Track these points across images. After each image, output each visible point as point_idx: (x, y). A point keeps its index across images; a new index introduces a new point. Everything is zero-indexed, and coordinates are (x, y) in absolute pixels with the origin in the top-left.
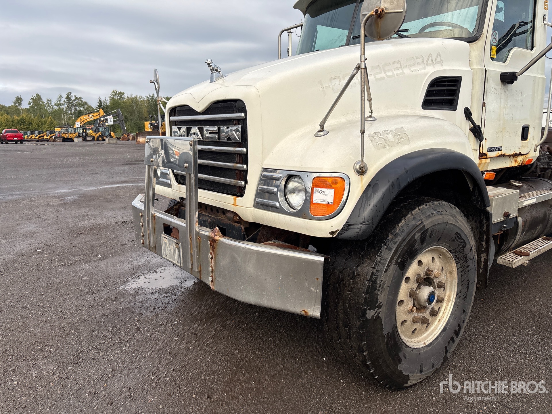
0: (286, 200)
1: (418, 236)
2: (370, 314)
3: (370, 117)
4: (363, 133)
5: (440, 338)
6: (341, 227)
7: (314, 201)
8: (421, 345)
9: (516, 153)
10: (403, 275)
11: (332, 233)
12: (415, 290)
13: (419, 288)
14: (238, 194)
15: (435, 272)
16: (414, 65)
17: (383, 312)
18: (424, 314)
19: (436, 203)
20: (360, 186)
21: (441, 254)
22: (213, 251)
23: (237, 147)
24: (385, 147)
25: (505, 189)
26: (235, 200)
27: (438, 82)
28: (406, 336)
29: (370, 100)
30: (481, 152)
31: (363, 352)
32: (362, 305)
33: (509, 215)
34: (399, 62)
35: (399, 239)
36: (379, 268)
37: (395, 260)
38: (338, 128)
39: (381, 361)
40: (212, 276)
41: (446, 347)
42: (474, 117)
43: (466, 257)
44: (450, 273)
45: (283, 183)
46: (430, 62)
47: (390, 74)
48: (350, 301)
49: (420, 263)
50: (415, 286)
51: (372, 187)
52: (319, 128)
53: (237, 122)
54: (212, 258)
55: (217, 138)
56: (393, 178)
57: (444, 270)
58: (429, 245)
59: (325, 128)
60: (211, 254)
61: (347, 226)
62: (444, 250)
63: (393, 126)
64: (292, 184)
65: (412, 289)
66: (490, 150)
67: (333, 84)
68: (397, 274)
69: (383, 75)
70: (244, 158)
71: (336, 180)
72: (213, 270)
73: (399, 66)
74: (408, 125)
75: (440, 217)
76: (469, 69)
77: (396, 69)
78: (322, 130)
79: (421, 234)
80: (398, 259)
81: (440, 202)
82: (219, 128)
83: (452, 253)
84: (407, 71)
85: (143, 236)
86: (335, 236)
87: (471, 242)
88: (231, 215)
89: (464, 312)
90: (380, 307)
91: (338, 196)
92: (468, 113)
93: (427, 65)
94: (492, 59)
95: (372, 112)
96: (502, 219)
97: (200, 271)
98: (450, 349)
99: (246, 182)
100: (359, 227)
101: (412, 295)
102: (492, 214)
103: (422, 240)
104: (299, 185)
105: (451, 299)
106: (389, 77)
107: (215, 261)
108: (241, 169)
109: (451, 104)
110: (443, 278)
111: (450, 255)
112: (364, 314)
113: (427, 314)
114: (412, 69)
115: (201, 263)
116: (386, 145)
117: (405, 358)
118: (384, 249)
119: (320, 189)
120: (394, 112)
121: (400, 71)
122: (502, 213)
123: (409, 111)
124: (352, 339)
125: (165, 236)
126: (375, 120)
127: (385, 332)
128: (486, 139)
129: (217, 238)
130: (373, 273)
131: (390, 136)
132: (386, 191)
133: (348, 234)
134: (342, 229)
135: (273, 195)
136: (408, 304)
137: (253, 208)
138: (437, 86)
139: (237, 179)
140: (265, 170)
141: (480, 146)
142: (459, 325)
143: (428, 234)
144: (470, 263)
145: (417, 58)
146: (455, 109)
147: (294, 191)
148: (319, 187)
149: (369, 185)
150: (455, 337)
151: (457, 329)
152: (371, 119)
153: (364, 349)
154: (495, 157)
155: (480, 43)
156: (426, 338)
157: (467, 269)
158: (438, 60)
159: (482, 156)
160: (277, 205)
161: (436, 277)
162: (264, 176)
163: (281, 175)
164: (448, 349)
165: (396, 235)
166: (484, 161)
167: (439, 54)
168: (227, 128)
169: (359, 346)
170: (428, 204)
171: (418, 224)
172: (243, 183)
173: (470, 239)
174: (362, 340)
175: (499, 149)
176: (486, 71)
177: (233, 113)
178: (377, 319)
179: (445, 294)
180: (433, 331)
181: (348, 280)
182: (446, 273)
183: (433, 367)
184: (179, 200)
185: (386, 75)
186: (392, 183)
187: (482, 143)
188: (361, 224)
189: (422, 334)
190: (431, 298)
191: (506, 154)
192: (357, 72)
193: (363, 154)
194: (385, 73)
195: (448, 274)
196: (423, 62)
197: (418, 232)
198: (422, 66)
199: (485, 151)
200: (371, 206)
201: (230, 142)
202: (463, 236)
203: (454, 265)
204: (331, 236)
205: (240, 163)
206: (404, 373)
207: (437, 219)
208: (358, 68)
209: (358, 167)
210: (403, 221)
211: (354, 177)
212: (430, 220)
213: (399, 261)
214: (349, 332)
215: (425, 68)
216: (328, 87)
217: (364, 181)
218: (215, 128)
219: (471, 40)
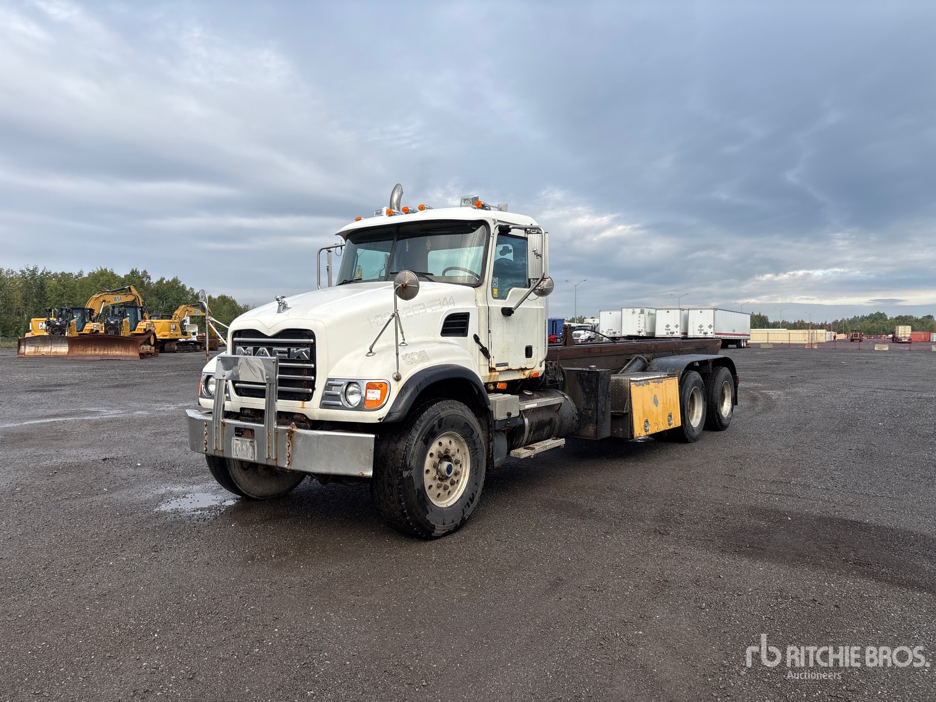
0: (347, 400)
1: (436, 422)
2: (405, 474)
3: (403, 343)
4: (397, 355)
5: (458, 502)
6: (386, 415)
7: (367, 399)
8: (445, 506)
9: (521, 368)
10: (427, 449)
11: (380, 419)
12: (437, 463)
13: (440, 462)
14: (305, 400)
15: (452, 452)
16: (434, 306)
17: (414, 473)
18: (445, 483)
19: (449, 401)
20: (397, 388)
21: (457, 439)
22: (290, 439)
23: (306, 363)
24: (412, 363)
25: (510, 395)
26: (303, 404)
27: (452, 317)
28: (433, 498)
29: (402, 333)
30: (490, 367)
31: (402, 502)
32: (400, 468)
33: (511, 414)
34: (423, 304)
35: (423, 424)
36: (411, 443)
37: (421, 437)
38: (382, 351)
39: (414, 510)
40: (288, 460)
41: (463, 509)
42: (482, 341)
43: (475, 442)
44: (465, 454)
45: (345, 387)
46: (445, 303)
47: (416, 312)
48: (392, 467)
49: (440, 444)
50: (437, 460)
51: (404, 388)
52: (369, 351)
53: (306, 345)
54: (289, 446)
55: (287, 357)
56: (417, 383)
57: (460, 451)
58: (445, 430)
59: (373, 351)
60: (288, 442)
61: (389, 414)
62: (458, 435)
63: (417, 349)
64: (351, 389)
65: (435, 462)
66: (498, 365)
67: (377, 320)
68: (422, 447)
69: (412, 313)
70: (313, 372)
71: (381, 384)
72: (290, 455)
73: (423, 306)
74: (428, 349)
75: (452, 410)
76: (475, 307)
77: (421, 309)
78: (371, 352)
79: (439, 421)
80: (423, 437)
81: (453, 401)
82: (289, 350)
83: (464, 438)
84: (429, 311)
85: (206, 444)
86: (382, 421)
87: (478, 431)
88: (299, 417)
89: (476, 484)
90: (411, 469)
91: (383, 395)
92: (476, 338)
93: (443, 305)
94: (494, 298)
95: (404, 340)
96: (506, 417)
97: (276, 459)
98: (467, 511)
99: (314, 389)
100: (397, 414)
101: (435, 466)
102: (492, 411)
103: (440, 426)
104: (356, 389)
105: (467, 474)
106: (416, 315)
107: (292, 447)
108: (309, 380)
109: (463, 332)
110: (458, 456)
111: (462, 440)
112: (402, 474)
113: (448, 483)
114: (433, 308)
115: (278, 453)
116: (413, 362)
117: (432, 511)
118: (413, 430)
119: (371, 390)
120: (420, 339)
121: (424, 310)
122: (505, 413)
123: (431, 338)
124: (394, 495)
125: (236, 438)
126: (407, 345)
127: (416, 488)
128: (493, 357)
129: (294, 430)
130: (406, 446)
131: (416, 357)
132: (413, 391)
133: (390, 419)
134: (386, 416)
135: (336, 397)
136: (433, 473)
137: (319, 409)
138: (452, 319)
139: (305, 388)
140: (329, 379)
141: (489, 362)
142: (473, 494)
143: (444, 422)
144: (478, 446)
145: (435, 301)
146: (466, 335)
147: (352, 393)
148: (371, 389)
149: (403, 388)
150: (470, 503)
151: (471, 497)
152: (404, 345)
153: (402, 500)
154: (503, 371)
155: (483, 287)
156: (448, 502)
157: (476, 451)
158: (451, 301)
159: (491, 370)
160: (341, 404)
161: (453, 455)
162: (329, 384)
163: (343, 383)
164: (465, 512)
165: (421, 421)
166: (493, 374)
167: (452, 297)
168: (297, 349)
169: (399, 498)
170: (443, 402)
171: (436, 414)
172: (311, 390)
173: (476, 428)
174: (400, 494)
175: (506, 364)
176: (489, 307)
177: (303, 339)
178: (410, 478)
179: (462, 470)
180: (454, 498)
181: (391, 453)
182: (461, 454)
183: (453, 522)
184: (239, 411)
185: (414, 314)
186: (417, 386)
187: (490, 359)
188: (398, 412)
189: (445, 499)
190: (449, 469)
191: (513, 369)
192: (392, 318)
193: (398, 368)
194: (413, 312)
195: (463, 456)
196: (440, 303)
197: (436, 420)
198: (440, 306)
199: (494, 366)
200: (404, 400)
201: (299, 359)
202: (471, 425)
203: (466, 447)
204: (379, 421)
205: (308, 376)
206: (431, 522)
207: (450, 411)
208: (393, 316)
209: (395, 376)
210: (426, 412)
211: (393, 382)
212: (445, 412)
213: (424, 438)
214: (392, 489)
215: (442, 308)
216: (374, 322)
217: (399, 385)
218: (286, 349)
219: (476, 286)
